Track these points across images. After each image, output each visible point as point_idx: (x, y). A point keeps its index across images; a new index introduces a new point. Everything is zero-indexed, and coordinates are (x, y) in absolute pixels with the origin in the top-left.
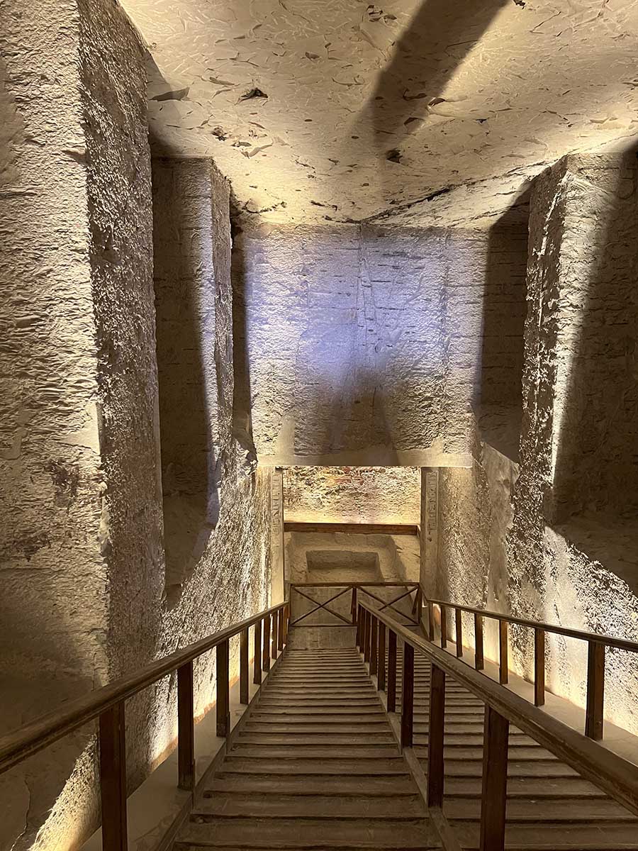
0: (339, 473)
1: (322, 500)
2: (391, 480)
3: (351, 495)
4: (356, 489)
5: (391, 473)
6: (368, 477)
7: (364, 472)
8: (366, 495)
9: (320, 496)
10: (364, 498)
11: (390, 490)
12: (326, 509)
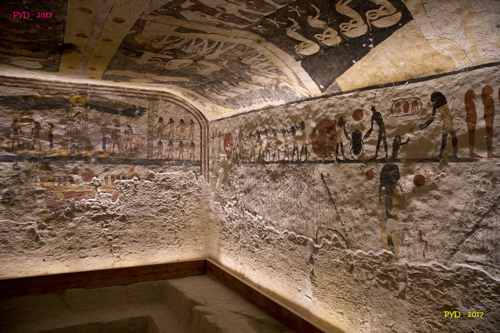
0: (72, 181)
1: (37, 232)
2: (164, 192)
3: (96, 219)
4: (104, 209)
5: (164, 180)
6: (126, 187)
7: (118, 178)
8: (123, 219)
9: (35, 226)
10: (119, 224)
11: (161, 208)
12: (46, 249)
